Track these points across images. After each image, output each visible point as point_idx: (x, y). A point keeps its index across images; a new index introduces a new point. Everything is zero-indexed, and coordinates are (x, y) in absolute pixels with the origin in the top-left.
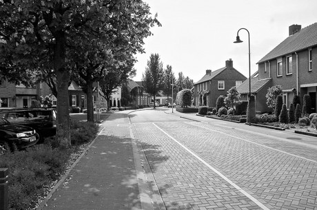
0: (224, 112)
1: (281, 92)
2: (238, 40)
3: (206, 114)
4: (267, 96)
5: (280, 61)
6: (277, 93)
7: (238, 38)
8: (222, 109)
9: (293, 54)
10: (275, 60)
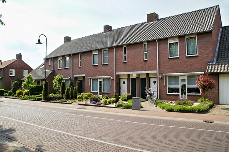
0: (20, 94)
1: (63, 79)
2: (39, 42)
3: (4, 96)
4: (53, 82)
5: (60, 59)
6: (60, 80)
7: (39, 41)
8: (19, 91)
9: (69, 55)
10: (57, 58)
